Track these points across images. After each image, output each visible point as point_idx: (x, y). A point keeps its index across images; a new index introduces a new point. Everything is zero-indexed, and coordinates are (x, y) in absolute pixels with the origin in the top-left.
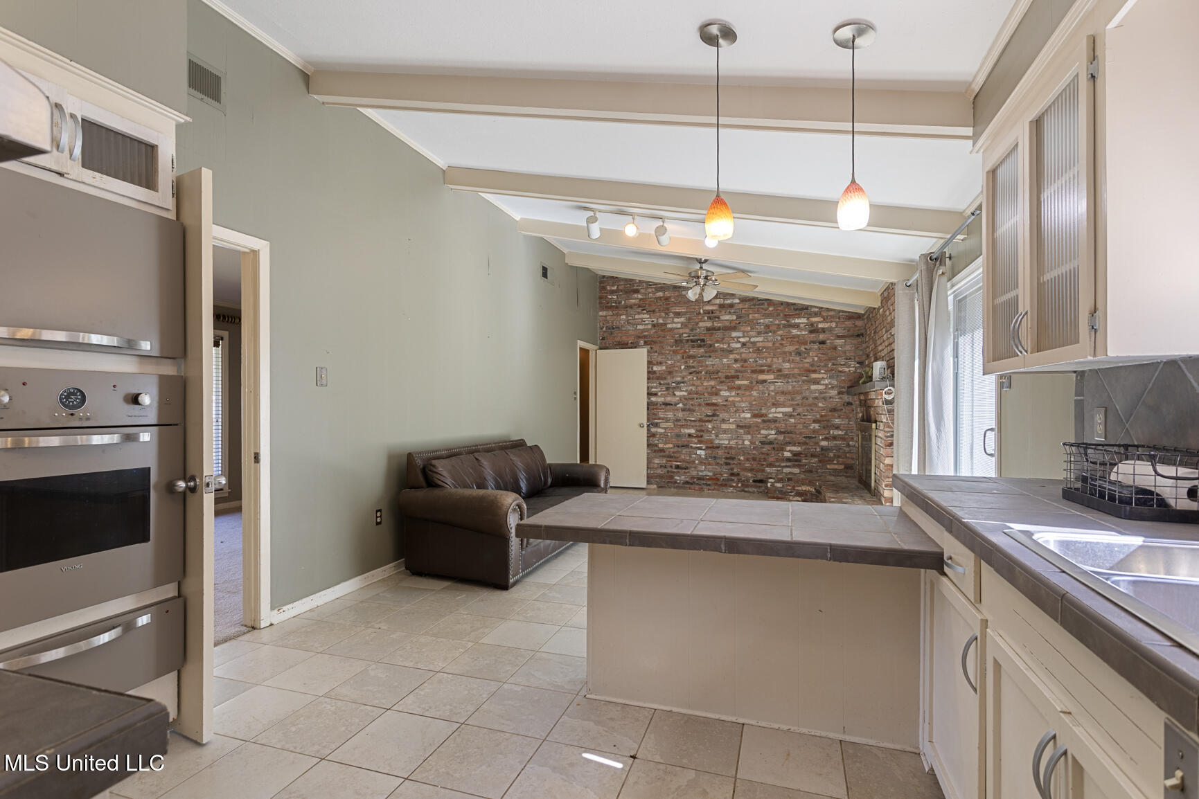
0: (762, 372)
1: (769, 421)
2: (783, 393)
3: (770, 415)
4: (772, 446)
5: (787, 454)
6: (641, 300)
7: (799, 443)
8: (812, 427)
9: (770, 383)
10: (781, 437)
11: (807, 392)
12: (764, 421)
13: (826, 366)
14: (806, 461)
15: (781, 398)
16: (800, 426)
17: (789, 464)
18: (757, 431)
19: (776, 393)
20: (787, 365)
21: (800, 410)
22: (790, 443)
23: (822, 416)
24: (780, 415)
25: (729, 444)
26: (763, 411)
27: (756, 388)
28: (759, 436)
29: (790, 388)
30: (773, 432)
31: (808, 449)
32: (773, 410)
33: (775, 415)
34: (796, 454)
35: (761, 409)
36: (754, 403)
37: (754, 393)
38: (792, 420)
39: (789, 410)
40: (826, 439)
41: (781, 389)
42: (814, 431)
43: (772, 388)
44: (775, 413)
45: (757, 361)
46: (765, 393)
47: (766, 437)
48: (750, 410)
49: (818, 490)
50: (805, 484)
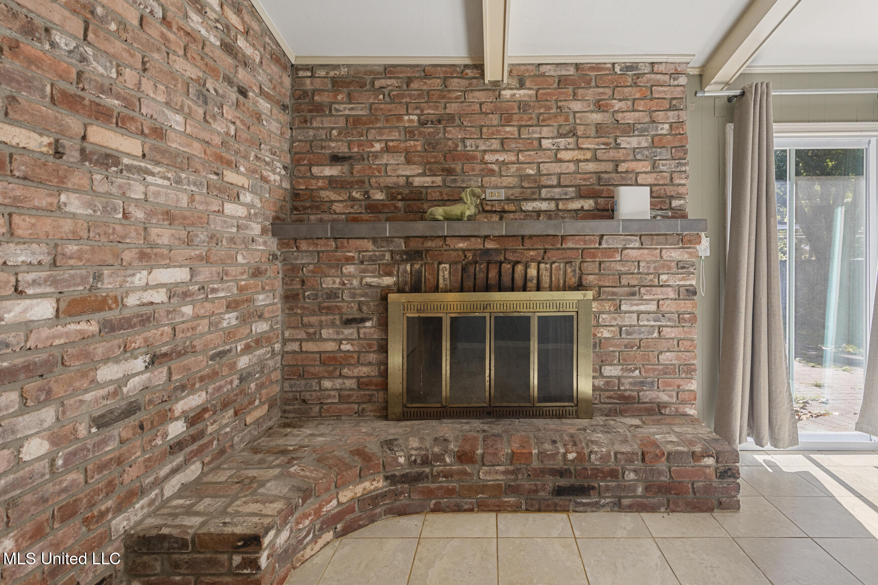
0: (102, 114)
1: (126, 324)
2: (170, 217)
3: (132, 300)
4: (133, 420)
5: (176, 429)
7: (202, 379)
8: (225, 324)
9: (129, 168)
10: (160, 375)
11: (218, 219)
12: (109, 328)
13: (246, 157)
14: (215, 426)
15: (163, 235)
16: (203, 326)
17: (179, 459)
18: (84, 375)
19: (150, 214)
20: (176, 120)
21: (206, 273)
22: (183, 387)
23: (241, 289)
24: (159, 296)
26: (108, 284)
27: (77, 179)
28: (88, 397)
29: (184, 201)
30: (139, 364)
31: (220, 388)
32: (140, 278)
33: (149, 296)
34: (194, 419)
35: (98, 277)
36: (72, 248)
37: (74, 203)
38: (188, 310)
39: (180, 275)
40: (247, 349)
41: (161, 200)
42: (230, 334)
43: (137, 192)
44: (147, 287)
45: (83, 59)
46: (115, 210)
47: (115, 393)
48: (54, 282)
49: (403, 476)
50: (349, 483)
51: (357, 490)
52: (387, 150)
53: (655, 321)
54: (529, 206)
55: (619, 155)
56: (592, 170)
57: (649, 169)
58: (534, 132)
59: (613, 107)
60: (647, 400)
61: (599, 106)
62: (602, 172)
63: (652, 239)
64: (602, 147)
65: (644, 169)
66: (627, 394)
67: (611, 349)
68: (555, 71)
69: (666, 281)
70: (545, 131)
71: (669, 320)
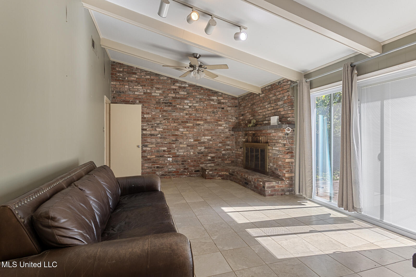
0: (198, 120)
1: (201, 143)
2: (207, 130)
3: (202, 140)
4: (202, 154)
5: (209, 158)
6: (137, 78)
7: (214, 152)
8: (219, 145)
9: (202, 125)
10: (206, 150)
11: (217, 130)
12: (199, 143)
13: (224, 118)
14: (217, 160)
15: (206, 132)
16: (214, 145)
17: (210, 162)
18: (196, 147)
19: (204, 130)
20: (209, 117)
21: (214, 137)
22: (210, 153)
23: (223, 140)
24: (206, 140)
25: (183, 154)
26: (199, 138)
27: (196, 127)
28: (197, 150)
29: (210, 128)
30: (203, 148)
31: (218, 155)
32: (203, 138)
33: (204, 140)
34: (212, 157)
35: (198, 137)
36: (195, 134)
37: (195, 130)
38: (211, 142)
39: (210, 138)
40: (224, 150)
41: (206, 128)
42: (220, 147)
43: (203, 128)
44: (204, 139)
45: (196, 115)
46: (200, 130)
47: (200, 150)
48: (193, 138)
49: (231, 174)
50: (223, 171)
51: (225, 173)
52: (247, 112)
53: (278, 152)
54: (265, 122)
55: (277, 107)
56: (273, 112)
57: (283, 110)
58: (265, 104)
59: (276, 94)
60: (277, 174)
61: (275, 95)
62: (275, 112)
63: (276, 130)
64: (275, 105)
65: (282, 110)
66: (274, 171)
67: (271, 159)
68: (268, 88)
69: (280, 142)
70: (266, 103)
71: (281, 153)
